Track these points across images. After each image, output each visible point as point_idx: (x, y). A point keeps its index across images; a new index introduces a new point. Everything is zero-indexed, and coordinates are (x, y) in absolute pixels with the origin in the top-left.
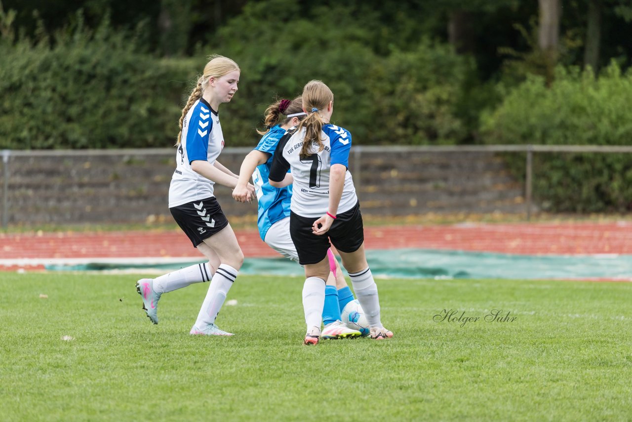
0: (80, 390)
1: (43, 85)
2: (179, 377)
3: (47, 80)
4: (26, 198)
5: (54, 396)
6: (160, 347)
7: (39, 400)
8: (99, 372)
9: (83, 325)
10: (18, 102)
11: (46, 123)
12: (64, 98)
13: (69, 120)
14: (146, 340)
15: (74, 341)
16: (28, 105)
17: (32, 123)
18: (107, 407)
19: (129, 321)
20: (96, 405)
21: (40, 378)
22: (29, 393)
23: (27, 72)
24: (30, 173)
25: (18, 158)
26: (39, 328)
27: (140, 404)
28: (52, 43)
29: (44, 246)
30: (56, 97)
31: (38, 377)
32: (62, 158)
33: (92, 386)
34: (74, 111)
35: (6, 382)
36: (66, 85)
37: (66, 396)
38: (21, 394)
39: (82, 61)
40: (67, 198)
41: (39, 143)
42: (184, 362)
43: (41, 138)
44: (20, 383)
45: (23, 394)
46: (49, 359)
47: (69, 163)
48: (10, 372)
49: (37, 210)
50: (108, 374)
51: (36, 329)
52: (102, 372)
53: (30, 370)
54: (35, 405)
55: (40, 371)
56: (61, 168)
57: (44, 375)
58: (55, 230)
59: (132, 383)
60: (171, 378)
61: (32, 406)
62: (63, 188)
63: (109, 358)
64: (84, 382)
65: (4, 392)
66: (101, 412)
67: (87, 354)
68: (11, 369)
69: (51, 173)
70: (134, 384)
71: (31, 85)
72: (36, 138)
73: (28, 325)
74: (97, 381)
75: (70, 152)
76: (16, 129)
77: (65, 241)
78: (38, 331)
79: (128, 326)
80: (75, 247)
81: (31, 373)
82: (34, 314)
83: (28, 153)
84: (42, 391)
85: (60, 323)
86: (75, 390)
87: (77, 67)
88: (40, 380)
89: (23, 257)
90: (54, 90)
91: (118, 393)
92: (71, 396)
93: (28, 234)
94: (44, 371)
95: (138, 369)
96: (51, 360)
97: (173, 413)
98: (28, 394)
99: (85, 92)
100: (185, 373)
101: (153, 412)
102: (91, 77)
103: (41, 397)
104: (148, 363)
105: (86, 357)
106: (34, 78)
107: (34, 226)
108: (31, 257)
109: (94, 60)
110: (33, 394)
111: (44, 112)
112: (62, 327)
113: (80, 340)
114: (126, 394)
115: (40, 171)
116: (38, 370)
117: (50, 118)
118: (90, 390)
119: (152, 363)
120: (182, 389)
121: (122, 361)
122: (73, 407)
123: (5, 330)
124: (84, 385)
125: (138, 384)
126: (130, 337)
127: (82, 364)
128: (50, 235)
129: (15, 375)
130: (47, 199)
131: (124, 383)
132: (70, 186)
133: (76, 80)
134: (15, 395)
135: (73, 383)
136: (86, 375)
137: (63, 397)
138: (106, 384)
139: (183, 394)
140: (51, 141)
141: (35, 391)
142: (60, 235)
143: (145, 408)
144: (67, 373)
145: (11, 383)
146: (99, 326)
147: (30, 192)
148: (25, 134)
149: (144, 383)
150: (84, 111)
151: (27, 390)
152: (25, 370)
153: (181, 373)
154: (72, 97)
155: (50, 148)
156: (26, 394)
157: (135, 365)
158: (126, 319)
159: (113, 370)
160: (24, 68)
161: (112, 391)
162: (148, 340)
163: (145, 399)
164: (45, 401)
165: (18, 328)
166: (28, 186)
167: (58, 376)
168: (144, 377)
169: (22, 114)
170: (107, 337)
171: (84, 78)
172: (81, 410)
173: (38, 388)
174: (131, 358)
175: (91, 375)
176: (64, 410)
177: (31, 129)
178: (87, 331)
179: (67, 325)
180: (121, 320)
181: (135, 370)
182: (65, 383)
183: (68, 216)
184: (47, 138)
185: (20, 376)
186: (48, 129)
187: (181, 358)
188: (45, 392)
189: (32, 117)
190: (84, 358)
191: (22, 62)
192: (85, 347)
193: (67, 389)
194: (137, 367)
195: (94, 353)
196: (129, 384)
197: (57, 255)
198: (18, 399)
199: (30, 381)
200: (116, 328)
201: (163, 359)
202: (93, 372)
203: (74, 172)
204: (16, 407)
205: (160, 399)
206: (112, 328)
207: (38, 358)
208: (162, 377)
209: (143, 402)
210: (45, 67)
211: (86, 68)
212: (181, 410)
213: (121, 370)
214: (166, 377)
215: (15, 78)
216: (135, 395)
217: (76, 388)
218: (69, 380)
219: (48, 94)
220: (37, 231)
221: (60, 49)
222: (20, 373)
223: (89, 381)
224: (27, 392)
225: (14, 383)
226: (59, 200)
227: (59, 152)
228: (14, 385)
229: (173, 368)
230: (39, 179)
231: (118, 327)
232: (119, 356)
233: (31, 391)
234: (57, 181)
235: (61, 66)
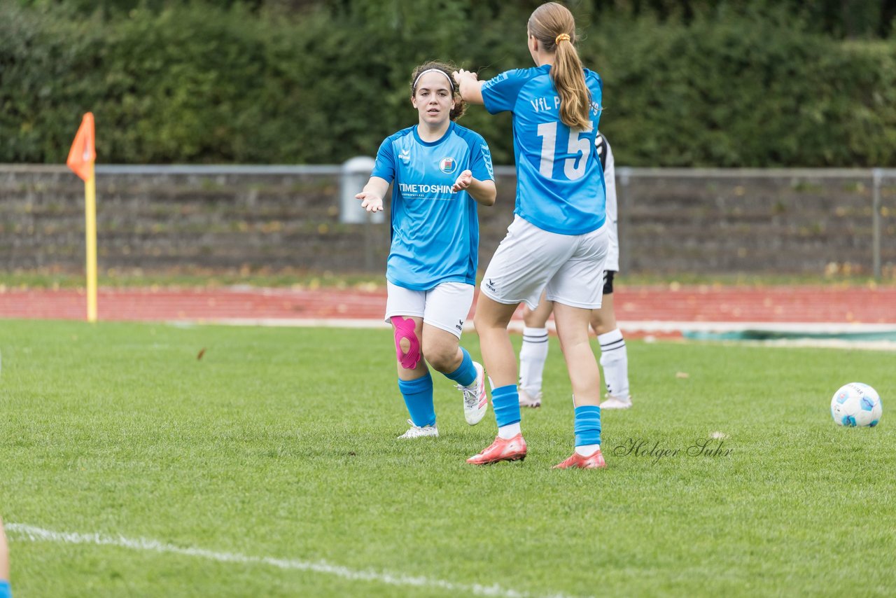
0: (738, 510)
1: (675, 75)
2: (879, 494)
3: (681, 69)
4: (653, 236)
5: (702, 518)
6: (850, 451)
7: (680, 523)
8: (765, 485)
9: (740, 417)
10: (641, 100)
11: (680, 130)
12: (706, 96)
13: (713, 126)
14: (830, 441)
15: (728, 440)
16: (655, 104)
17: (662, 130)
18: (777, 534)
19: (804, 413)
20: (761, 532)
21: (681, 491)
22: (666, 511)
23: (652, 57)
24: (659, 200)
25: (644, 180)
26: (679, 420)
27: (824, 532)
28: (688, 17)
29: (680, 305)
30: (694, 93)
31: (678, 489)
32: (703, 181)
33: (755, 504)
34: (719, 113)
35: (634, 496)
36: (707, 77)
37: (718, 517)
38: (655, 513)
39: (731, 43)
40: (712, 237)
41: (670, 159)
42: (885, 473)
43: (674, 151)
44: (654, 498)
45: (657, 513)
46: (694, 464)
47: (714, 188)
48: (639, 481)
49: (670, 253)
50: (777, 488)
51: (673, 422)
52: (769, 484)
53: (666, 479)
54: (675, 530)
55: (681, 482)
56: (703, 194)
57: (686, 487)
58: (696, 282)
59: (812, 502)
60: (867, 496)
61: (671, 531)
62: (706, 223)
63: (778, 465)
64: (744, 498)
65: (631, 510)
66: (769, 541)
67: (747, 458)
68: (641, 478)
69: (689, 201)
70: (815, 502)
71: (658, 75)
72: (665, 151)
73: (661, 415)
74: (763, 497)
75: (715, 172)
76: (639, 138)
77: (710, 297)
78: (676, 424)
79: (803, 421)
80: (725, 307)
81: (668, 483)
82: (670, 401)
83: (656, 172)
84: (685, 510)
85: (707, 414)
86: (731, 510)
87: (723, 51)
88: (681, 494)
89: (652, 319)
90: (691, 83)
91: (792, 514)
92: (725, 518)
93: (659, 287)
94: (687, 481)
95: (820, 481)
96: (695, 466)
97: (872, 545)
98: (665, 513)
99: (735, 86)
100: (887, 489)
101: (843, 543)
102: (744, 65)
103: (683, 518)
104: (833, 473)
105: (746, 463)
106: (662, 66)
107: (667, 276)
108: (663, 319)
109: (747, 41)
110: (672, 513)
111: (678, 115)
112: (710, 420)
113: (736, 439)
114: (804, 517)
115: (673, 198)
116: (678, 480)
117: (687, 123)
118: (753, 510)
119: (840, 473)
120: (884, 511)
121: (797, 470)
122: (729, 533)
123: (631, 422)
124: (744, 503)
125: (820, 503)
126: (807, 435)
127: (741, 473)
128: (688, 289)
129: (645, 485)
130: (683, 238)
131: (800, 500)
132: (715, 219)
133: (722, 70)
134: (647, 514)
135: (729, 499)
136: (747, 488)
137: (714, 520)
138: (776, 502)
139: (885, 519)
140: (688, 156)
141: (675, 509)
142: (703, 289)
143: (832, 536)
144: (720, 485)
145: (641, 497)
146: (762, 419)
147: (660, 228)
148: (651, 145)
149: (829, 501)
150: (735, 113)
151: (663, 508)
152: (660, 479)
153: (881, 488)
154: (717, 93)
155: (687, 165)
156: (662, 513)
157: (815, 475)
158: (801, 410)
159: (785, 482)
160: (647, 51)
161: (784, 512)
162: (833, 441)
163: (831, 524)
164: (689, 524)
165: (647, 420)
166: (657, 219)
167: (706, 488)
168: (828, 493)
169: (647, 117)
170: (774, 434)
171: (733, 67)
172: (741, 538)
173: (680, 505)
174: (810, 466)
175: (753, 488)
176: (716, 536)
177: (659, 139)
178: (745, 426)
179: (716, 416)
180: (793, 412)
181: (816, 482)
182: (717, 499)
183: (713, 262)
184: (682, 150)
185: (653, 488)
186: (683, 139)
187: (881, 467)
188: (688, 511)
189: (662, 122)
190: (742, 464)
191: (646, 42)
192: (743, 449)
193: (720, 508)
194: (818, 479)
195: (757, 457)
196: (808, 502)
197: (699, 316)
198: (651, 521)
199: (668, 495)
200: (787, 422)
201: (855, 468)
202: (756, 485)
203: (720, 201)
204: (649, 531)
205: (852, 525)
206: (780, 423)
207: (678, 463)
208: (853, 493)
209: (828, 528)
210: (678, 50)
211: (736, 53)
212: (882, 540)
213: (796, 483)
214: (860, 493)
215: (636, 66)
216: (817, 518)
217: (733, 507)
218: (722, 495)
219: (681, 89)
220: (669, 282)
221: (699, 25)
222: (652, 484)
223: (751, 497)
224: (664, 511)
225: (645, 498)
226: (701, 240)
227: (699, 172)
228: (645, 500)
229: (870, 481)
230: (672, 209)
231: (789, 421)
232: (793, 463)
233: (670, 509)
234: (697, 212)
235: (700, 49)
